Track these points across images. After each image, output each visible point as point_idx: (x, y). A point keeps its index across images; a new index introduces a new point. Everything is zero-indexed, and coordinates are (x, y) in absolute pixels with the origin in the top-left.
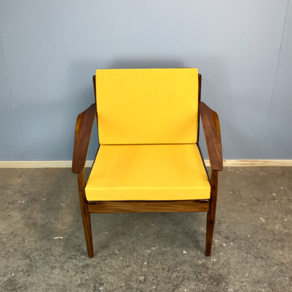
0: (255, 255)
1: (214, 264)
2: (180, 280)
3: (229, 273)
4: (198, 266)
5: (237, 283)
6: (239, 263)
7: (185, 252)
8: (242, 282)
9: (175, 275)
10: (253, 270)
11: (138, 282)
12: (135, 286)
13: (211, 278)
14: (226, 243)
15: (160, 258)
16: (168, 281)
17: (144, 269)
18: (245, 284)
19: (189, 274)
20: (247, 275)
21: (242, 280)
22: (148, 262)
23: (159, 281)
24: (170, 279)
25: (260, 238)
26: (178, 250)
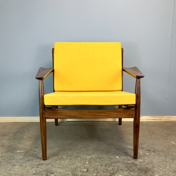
0: (172, 158)
1: (140, 162)
2: (116, 170)
3: (153, 167)
4: (129, 164)
5: (161, 172)
6: (161, 162)
7: (117, 157)
8: (165, 171)
9: (111, 168)
10: (172, 165)
11: (82, 172)
12: (80, 174)
13: (139, 169)
14: (148, 153)
15: (99, 160)
16: (105, 171)
17: (86, 166)
18: (168, 172)
19: (122, 168)
20: (167, 168)
21: (164, 170)
22: (89, 162)
23: (98, 171)
24: (107, 170)
25: (173, 150)
26: (112, 156)
